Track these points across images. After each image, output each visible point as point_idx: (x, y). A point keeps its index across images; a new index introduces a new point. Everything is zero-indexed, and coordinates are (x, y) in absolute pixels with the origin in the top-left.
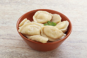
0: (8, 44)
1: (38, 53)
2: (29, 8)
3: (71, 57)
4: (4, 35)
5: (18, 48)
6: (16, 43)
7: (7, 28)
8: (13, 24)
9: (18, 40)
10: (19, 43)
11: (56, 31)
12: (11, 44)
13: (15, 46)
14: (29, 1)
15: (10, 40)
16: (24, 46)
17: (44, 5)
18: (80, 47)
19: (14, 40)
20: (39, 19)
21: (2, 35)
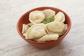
0: (15, 55)
1: (48, 52)
2: (10, 13)
3: (78, 43)
4: (5, 48)
5: (27, 55)
6: (22, 51)
7: (4, 41)
8: (7, 34)
9: (21, 47)
10: (25, 49)
11: (59, 25)
12: (18, 53)
13: (23, 54)
14: (6, 7)
15: (15, 50)
16: (31, 51)
17: (22, 5)
18: (79, 31)
19: (18, 49)
20: (35, 20)
21: (4, 48)
